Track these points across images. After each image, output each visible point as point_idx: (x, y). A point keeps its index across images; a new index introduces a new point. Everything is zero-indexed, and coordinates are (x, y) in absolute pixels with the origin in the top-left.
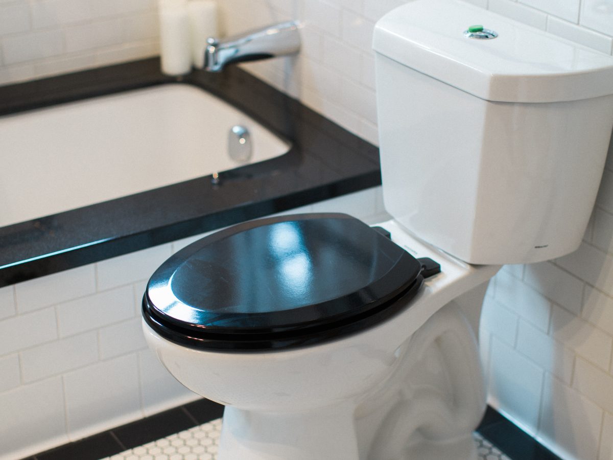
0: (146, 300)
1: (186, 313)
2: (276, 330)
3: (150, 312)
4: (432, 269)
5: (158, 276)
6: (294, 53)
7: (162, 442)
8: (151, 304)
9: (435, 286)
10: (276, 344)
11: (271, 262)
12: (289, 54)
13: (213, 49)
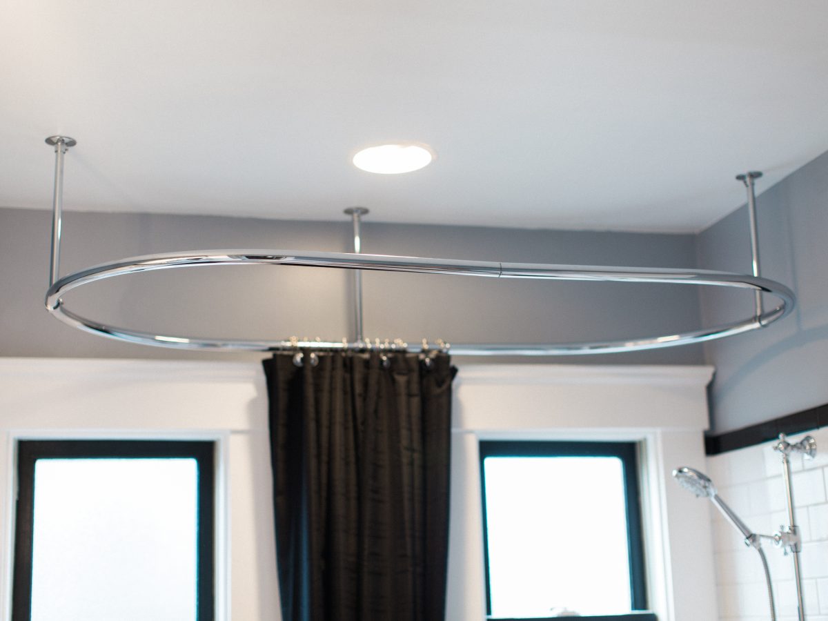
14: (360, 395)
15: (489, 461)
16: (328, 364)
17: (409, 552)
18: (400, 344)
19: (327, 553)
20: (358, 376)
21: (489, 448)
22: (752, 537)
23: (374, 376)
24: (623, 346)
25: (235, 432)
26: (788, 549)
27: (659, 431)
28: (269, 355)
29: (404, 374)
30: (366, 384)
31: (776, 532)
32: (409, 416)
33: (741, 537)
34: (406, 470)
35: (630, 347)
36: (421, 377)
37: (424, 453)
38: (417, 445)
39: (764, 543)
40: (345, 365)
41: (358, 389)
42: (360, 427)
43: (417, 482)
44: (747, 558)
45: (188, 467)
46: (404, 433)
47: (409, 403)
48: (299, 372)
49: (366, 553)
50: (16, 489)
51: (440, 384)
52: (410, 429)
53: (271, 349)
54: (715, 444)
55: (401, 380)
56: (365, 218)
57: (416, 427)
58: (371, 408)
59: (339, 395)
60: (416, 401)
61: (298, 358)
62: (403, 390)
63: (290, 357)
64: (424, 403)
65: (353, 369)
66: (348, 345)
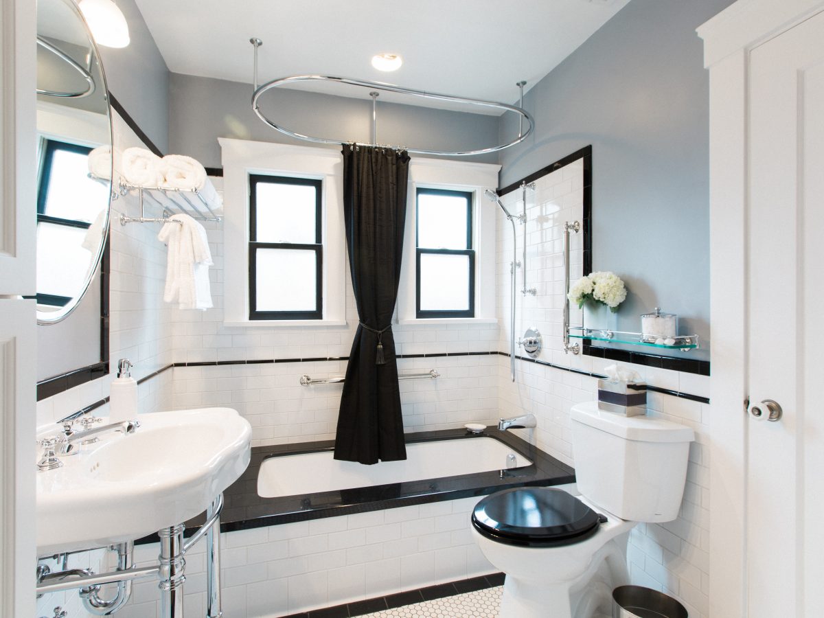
0: (473, 516)
1: (492, 523)
2: (531, 537)
3: (475, 522)
4: (604, 520)
5: (479, 506)
6: (533, 427)
7: (475, 593)
8: (476, 518)
9: (605, 528)
10: (531, 544)
11: (523, 513)
12: (531, 427)
13: (502, 422)
14: (374, 162)
15: (420, 196)
16: (362, 152)
17: (392, 219)
18: (389, 146)
20: (373, 156)
21: (420, 191)
22: (509, 216)
23: (380, 157)
25: (329, 175)
26: (522, 222)
27: (480, 187)
28: (342, 147)
29: (391, 156)
30: (377, 160)
31: (518, 215)
32: (392, 172)
33: (506, 215)
34: (391, 191)
35: (473, 153)
36: (397, 159)
37: (397, 185)
38: (395, 182)
39: (514, 219)
40: (368, 153)
41: (374, 160)
42: (374, 174)
43: (395, 195)
44: (508, 223)
45: (312, 189)
46: (391, 177)
47: (392, 167)
48: (352, 153)
50: (249, 192)
51: (404, 162)
52: (392, 176)
53: (343, 145)
54: (500, 192)
55: (389, 158)
56: (378, 98)
57: (395, 176)
58: (379, 168)
59: (366, 162)
60: (394, 166)
61: (352, 147)
62: (390, 162)
63: (348, 146)
64: (398, 168)
65: (371, 153)
66: (370, 145)
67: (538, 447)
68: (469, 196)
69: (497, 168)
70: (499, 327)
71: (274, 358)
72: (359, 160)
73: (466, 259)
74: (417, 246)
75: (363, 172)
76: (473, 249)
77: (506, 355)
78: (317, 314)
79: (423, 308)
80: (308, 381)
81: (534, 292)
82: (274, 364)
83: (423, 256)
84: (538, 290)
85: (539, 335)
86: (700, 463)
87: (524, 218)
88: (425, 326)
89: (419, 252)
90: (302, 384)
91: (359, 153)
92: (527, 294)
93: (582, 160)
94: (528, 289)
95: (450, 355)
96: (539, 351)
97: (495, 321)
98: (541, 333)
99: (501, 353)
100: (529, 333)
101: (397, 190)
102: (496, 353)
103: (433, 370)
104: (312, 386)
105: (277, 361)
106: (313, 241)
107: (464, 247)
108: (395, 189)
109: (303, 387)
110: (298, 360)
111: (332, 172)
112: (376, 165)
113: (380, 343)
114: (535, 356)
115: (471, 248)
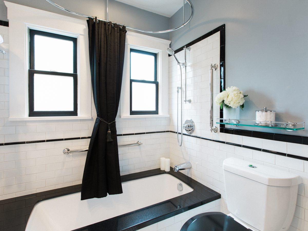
12: (189, 169)
13: (175, 167)
14: (107, 30)
15: (132, 53)
16: (101, 23)
17: (116, 62)
18: (116, 22)
19: (100, 60)
20: (107, 26)
21: (132, 50)
22: (179, 62)
23: (110, 27)
24: (159, 32)
25: (81, 35)
26: (184, 67)
27: (161, 50)
28: (88, 19)
29: (116, 28)
30: (109, 29)
31: (183, 63)
34: (116, 46)
36: (120, 31)
37: (120, 44)
38: (118, 42)
39: (181, 64)
40: (104, 24)
41: (107, 29)
42: (107, 36)
43: (118, 49)
45: (71, 43)
46: (116, 39)
47: (117, 35)
48: (94, 23)
49: (108, 60)
50: (29, 39)
53: (89, 18)
55: (116, 29)
58: (110, 33)
59: (103, 29)
60: (119, 34)
61: (94, 20)
62: (116, 31)
63: (92, 19)
64: (120, 35)
65: (106, 24)
66: (105, 21)
67: (192, 178)
68: (155, 55)
69: (169, 42)
70: (170, 119)
71: (46, 139)
72: (98, 27)
73: (154, 86)
74: (130, 78)
75: (101, 34)
76: (157, 81)
77: (174, 132)
78: (75, 113)
79: (133, 110)
80: (69, 151)
81: (190, 101)
82: (46, 143)
83: (133, 83)
84: (192, 100)
85: (193, 122)
86: (303, 194)
87: (185, 65)
88: (134, 119)
89: (131, 81)
90: (64, 153)
91: (98, 24)
92: (187, 102)
93: (219, 32)
94: (187, 100)
95: (147, 133)
96: (193, 131)
97: (168, 116)
98: (194, 121)
99: (171, 132)
100: (187, 121)
101: (120, 47)
102: (168, 131)
103: (138, 142)
104: (71, 154)
105: (48, 141)
106: (72, 72)
107: (153, 80)
108: (119, 46)
109: (65, 155)
110: (62, 140)
111: (82, 33)
112: (108, 32)
113: (109, 130)
114: (191, 133)
115: (156, 80)
